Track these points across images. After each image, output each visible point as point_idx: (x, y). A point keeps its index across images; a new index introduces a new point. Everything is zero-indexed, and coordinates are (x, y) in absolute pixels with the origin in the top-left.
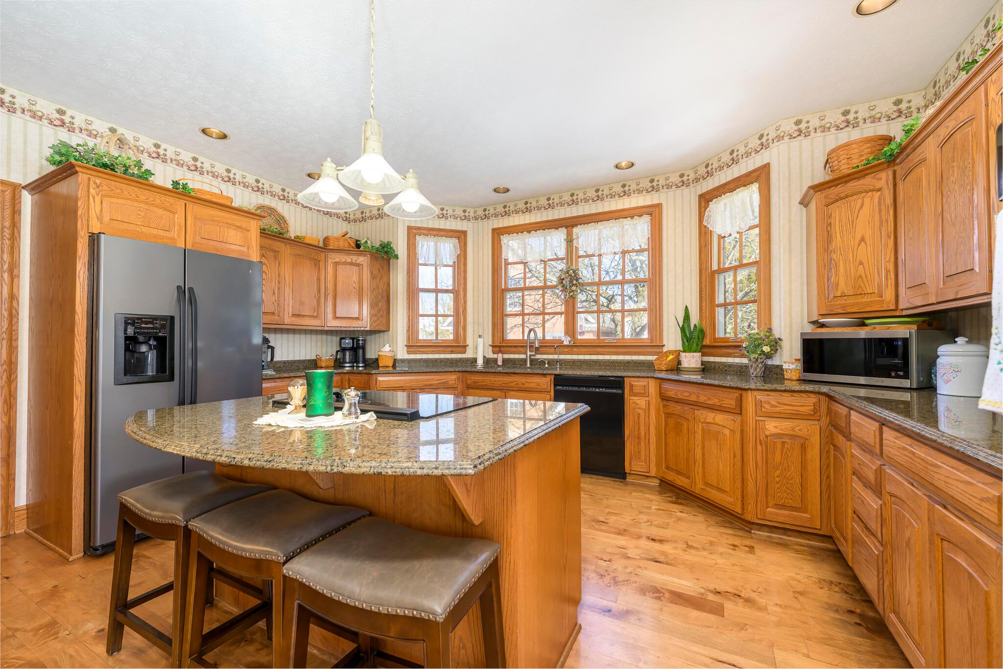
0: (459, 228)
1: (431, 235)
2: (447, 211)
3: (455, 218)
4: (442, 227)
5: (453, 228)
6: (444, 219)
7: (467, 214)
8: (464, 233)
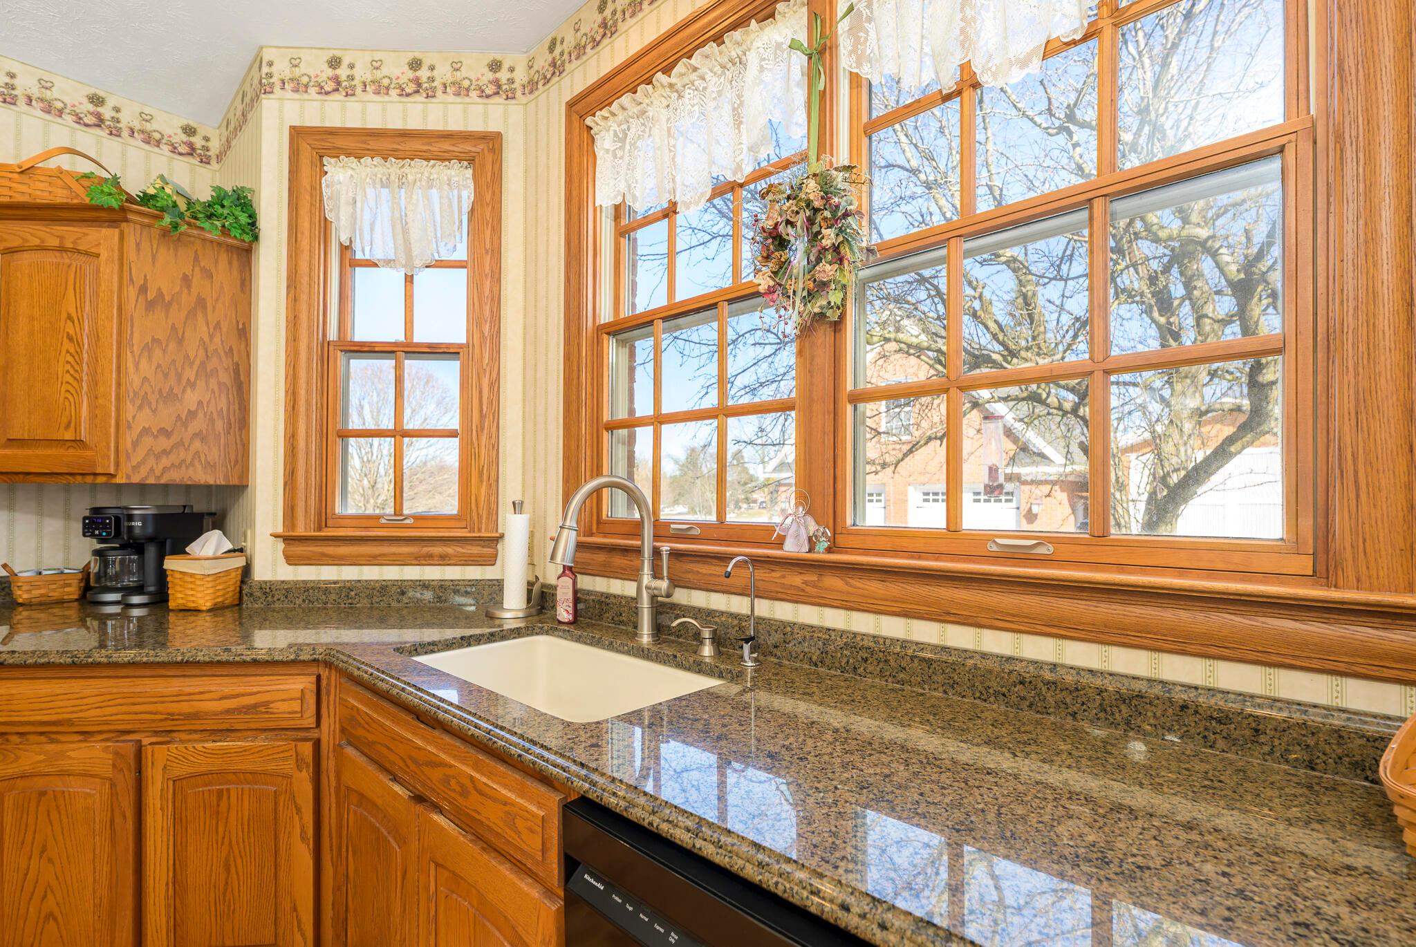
0: (476, 126)
1: (373, 153)
2: (432, 68)
3: (461, 91)
4: (414, 124)
5: (454, 125)
6: (420, 98)
7: (503, 76)
8: (492, 142)
